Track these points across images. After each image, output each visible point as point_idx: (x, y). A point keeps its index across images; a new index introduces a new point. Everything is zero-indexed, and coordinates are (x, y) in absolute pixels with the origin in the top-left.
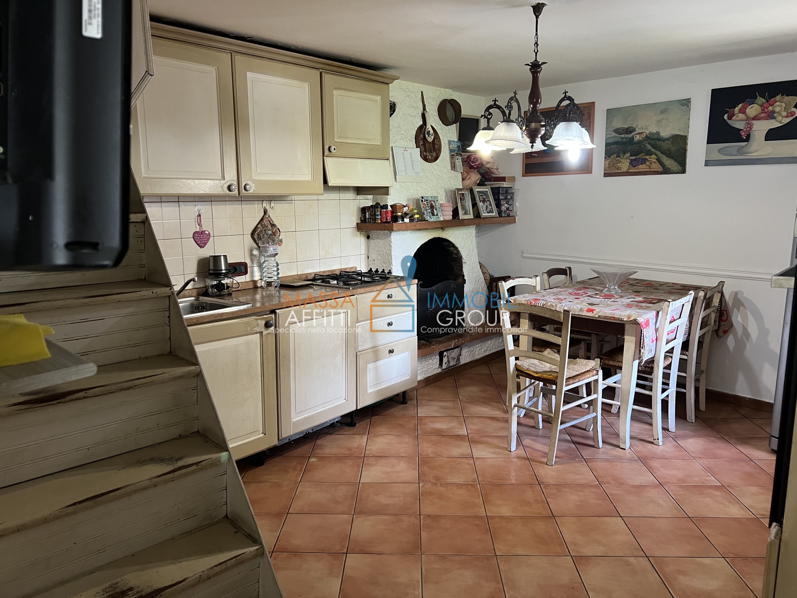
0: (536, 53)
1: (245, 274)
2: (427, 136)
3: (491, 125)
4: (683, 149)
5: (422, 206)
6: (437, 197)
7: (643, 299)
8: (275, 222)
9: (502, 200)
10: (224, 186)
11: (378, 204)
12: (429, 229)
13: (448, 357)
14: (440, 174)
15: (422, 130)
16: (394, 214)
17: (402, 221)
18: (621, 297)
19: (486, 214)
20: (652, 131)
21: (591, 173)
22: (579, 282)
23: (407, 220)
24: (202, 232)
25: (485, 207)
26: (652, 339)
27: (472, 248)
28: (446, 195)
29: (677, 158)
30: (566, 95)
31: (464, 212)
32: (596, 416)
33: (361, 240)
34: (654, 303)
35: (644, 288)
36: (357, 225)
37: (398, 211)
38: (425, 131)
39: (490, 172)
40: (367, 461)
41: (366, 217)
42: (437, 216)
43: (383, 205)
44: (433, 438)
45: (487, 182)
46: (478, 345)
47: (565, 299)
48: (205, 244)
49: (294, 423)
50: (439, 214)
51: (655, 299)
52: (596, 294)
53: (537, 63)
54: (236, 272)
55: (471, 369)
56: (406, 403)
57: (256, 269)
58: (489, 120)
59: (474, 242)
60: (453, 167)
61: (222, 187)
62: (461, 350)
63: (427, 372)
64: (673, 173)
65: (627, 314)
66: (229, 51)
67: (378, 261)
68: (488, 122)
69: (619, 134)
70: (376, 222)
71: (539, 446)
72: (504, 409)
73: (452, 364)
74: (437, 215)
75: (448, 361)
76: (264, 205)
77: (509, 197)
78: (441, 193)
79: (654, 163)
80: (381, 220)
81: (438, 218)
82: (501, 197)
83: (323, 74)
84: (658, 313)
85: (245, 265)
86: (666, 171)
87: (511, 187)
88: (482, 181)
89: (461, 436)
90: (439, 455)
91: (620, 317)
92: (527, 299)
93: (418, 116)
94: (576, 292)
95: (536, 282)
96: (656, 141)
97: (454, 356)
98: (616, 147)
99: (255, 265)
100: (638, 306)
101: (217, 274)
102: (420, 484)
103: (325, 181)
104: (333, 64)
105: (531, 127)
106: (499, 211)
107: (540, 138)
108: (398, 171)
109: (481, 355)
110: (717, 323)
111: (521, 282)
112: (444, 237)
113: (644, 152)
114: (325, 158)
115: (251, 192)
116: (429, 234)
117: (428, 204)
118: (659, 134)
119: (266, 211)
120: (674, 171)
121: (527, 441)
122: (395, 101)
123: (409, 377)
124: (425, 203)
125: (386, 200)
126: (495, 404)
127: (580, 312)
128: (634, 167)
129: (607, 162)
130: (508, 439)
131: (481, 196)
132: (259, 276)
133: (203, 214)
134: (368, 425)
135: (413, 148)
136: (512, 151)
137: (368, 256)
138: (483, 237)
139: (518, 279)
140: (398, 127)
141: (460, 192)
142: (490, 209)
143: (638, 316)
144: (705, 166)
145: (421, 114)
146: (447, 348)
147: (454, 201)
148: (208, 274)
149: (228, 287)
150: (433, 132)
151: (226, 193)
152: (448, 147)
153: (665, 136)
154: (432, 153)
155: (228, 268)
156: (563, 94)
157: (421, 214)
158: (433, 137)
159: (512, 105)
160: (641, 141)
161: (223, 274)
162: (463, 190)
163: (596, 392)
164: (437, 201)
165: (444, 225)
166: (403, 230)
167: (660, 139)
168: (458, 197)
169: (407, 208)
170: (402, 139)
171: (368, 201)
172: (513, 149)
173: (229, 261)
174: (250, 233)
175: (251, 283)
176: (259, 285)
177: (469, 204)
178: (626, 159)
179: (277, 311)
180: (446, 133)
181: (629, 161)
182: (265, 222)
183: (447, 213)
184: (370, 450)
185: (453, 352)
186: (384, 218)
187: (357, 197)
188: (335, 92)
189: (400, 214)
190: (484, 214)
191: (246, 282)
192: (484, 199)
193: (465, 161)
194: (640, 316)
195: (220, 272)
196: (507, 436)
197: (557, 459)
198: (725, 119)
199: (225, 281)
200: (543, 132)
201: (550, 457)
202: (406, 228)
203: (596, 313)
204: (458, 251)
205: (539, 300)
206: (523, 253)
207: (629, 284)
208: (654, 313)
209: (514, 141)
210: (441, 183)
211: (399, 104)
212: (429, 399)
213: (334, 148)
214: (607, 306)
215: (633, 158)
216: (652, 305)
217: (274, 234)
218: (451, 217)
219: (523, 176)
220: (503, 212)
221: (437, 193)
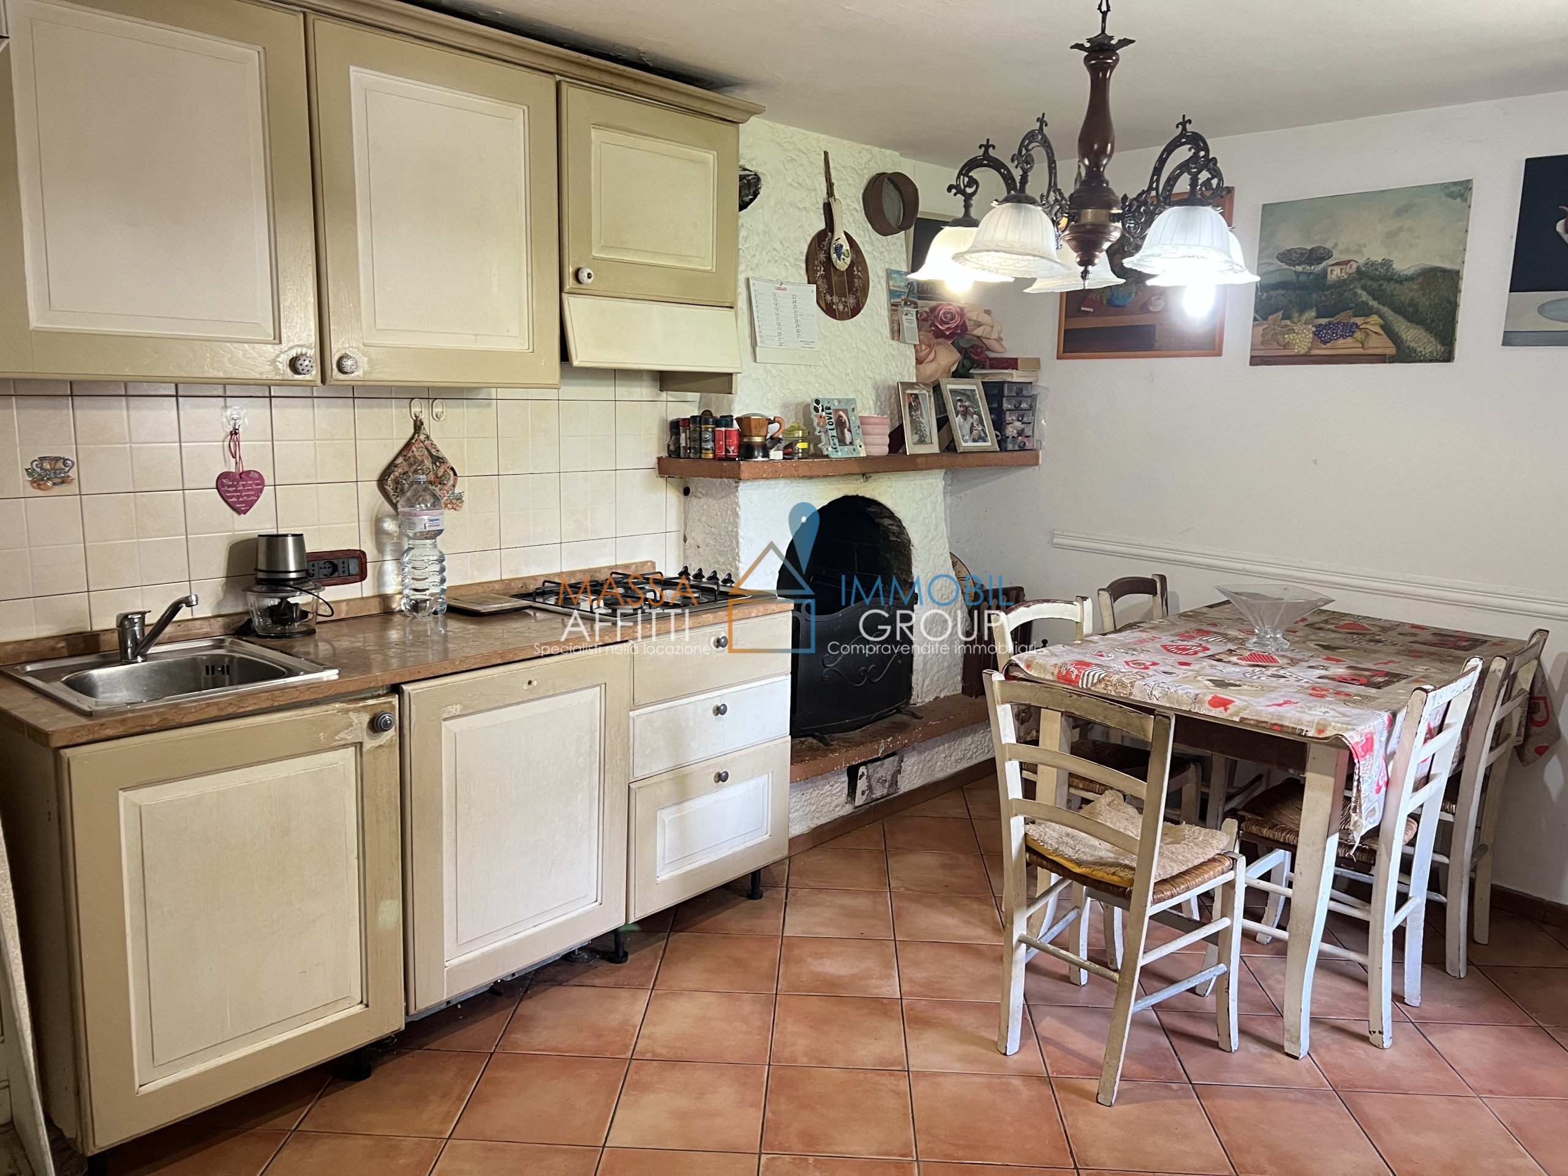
0: (1104, 14)
1: (358, 578)
2: (834, 256)
3: (973, 213)
4: (1449, 302)
5: (816, 421)
6: (854, 400)
7: (1348, 671)
8: (444, 452)
9: (1008, 413)
10: (279, 359)
11: (707, 413)
12: (833, 476)
13: (868, 777)
14: (864, 348)
15: (822, 242)
16: (746, 440)
17: (763, 457)
18: (1293, 662)
19: (971, 444)
20: (1373, 259)
21: (1220, 355)
22: (1184, 615)
23: (776, 455)
24: (240, 474)
25: (967, 426)
26: (1378, 785)
27: (934, 522)
28: (878, 397)
29: (1434, 324)
30: (1184, 129)
31: (916, 437)
32: (1225, 973)
33: (668, 497)
34: (1378, 686)
35: (1343, 636)
36: (659, 463)
37: (754, 432)
38: (830, 244)
39: (982, 347)
40: (636, 1073)
41: (680, 444)
42: (851, 447)
43: (721, 417)
44: (814, 1005)
45: (975, 368)
46: (941, 748)
47: (1154, 664)
48: (251, 504)
49: (453, 971)
50: (858, 442)
51: (1379, 673)
52: (1231, 651)
53: (1106, 42)
54: (336, 574)
55: (924, 804)
56: (761, 897)
57: (390, 567)
58: (968, 198)
59: (940, 508)
60: (897, 332)
61: (273, 362)
62: (902, 761)
63: (817, 815)
64: (1420, 361)
65: (1317, 719)
66: (298, 9)
67: (708, 549)
68: (967, 206)
69: (1290, 265)
70: (703, 456)
71: (1078, 1041)
72: (995, 922)
73: (879, 792)
74: (851, 443)
75: (870, 788)
76: (416, 409)
77: (1024, 406)
78: (864, 393)
79: (1375, 336)
80: (714, 452)
81: (854, 450)
82: (1006, 405)
83: (564, 86)
84: (1394, 715)
85: (360, 557)
86: (1404, 355)
87: (1031, 383)
88: (963, 366)
89: (885, 1001)
90: (823, 1062)
91: (1299, 727)
92: (1059, 661)
93: (814, 208)
94: (1180, 643)
95: (1082, 613)
96: (1381, 282)
97: (884, 775)
98: (1283, 295)
99: (388, 557)
100: (1338, 693)
101: (275, 582)
102: (764, 1158)
103: (565, 355)
104: (589, 63)
105: (1083, 221)
106: (999, 438)
107: (1104, 253)
108: (761, 337)
109: (948, 770)
110: (1523, 730)
111: (1044, 613)
112: (868, 496)
113: (1351, 308)
114: (565, 296)
115: (358, 376)
116: (833, 487)
117: (831, 418)
118: (1391, 265)
119: (418, 423)
120: (1424, 355)
121: (1048, 1024)
122: (760, 171)
123: (767, 837)
124: (824, 414)
125: (730, 403)
126: (975, 906)
127: (1193, 706)
128: (1325, 343)
129: (1260, 329)
130: (997, 1012)
131: (960, 400)
132: (397, 585)
133: (244, 430)
134: (656, 959)
135: (799, 284)
136: (1030, 286)
137: (685, 537)
138: (962, 495)
139: (1039, 605)
140: (765, 233)
141: (909, 392)
142: (979, 432)
143: (1345, 726)
144: (1503, 345)
145: (821, 206)
146: (866, 757)
147: (896, 411)
148: (254, 581)
149: (305, 614)
150: (848, 248)
151: (286, 378)
152: (884, 284)
153: (1404, 270)
154: (846, 297)
155: (306, 568)
156: (1177, 127)
157: (811, 438)
158: (848, 260)
159: (1030, 155)
160: (1345, 280)
161: (291, 583)
162: (916, 387)
163: (1227, 911)
164: (853, 410)
165: (868, 467)
166: (766, 478)
167: (1392, 278)
168: (904, 402)
169: (776, 426)
170: (773, 262)
171: (686, 405)
172: (1033, 280)
173: (309, 549)
174: (376, 476)
175: (376, 602)
176: (395, 606)
177: (929, 419)
178: (1306, 323)
179: (404, 687)
180: (881, 253)
181: (1314, 329)
182: (416, 451)
183: (877, 439)
184: (649, 1037)
185: (882, 765)
186: (720, 448)
187: (659, 396)
188: (594, 134)
189: (758, 439)
190: (966, 444)
191: (362, 598)
192: (967, 407)
193: (925, 320)
194: (1350, 727)
195: (282, 576)
196: (998, 1005)
197: (1126, 1085)
198: (1557, 232)
199: (299, 599)
200: (1116, 235)
201: (1105, 1083)
202: (774, 473)
203: (1236, 712)
204: (902, 528)
205: (1088, 665)
206: (1052, 535)
207: (1307, 625)
208: (1385, 716)
209: (1035, 256)
210: (866, 369)
211: (769, 177)
212: (815, 885)
213: (589, 274)
214: (1264, 689)
215: (1323, 321)
216: (1374, 691)
217: (440, 481)
218: (885, 450)
219: (1058, 358)
220: (1009, 440)
221: (856, 391)
